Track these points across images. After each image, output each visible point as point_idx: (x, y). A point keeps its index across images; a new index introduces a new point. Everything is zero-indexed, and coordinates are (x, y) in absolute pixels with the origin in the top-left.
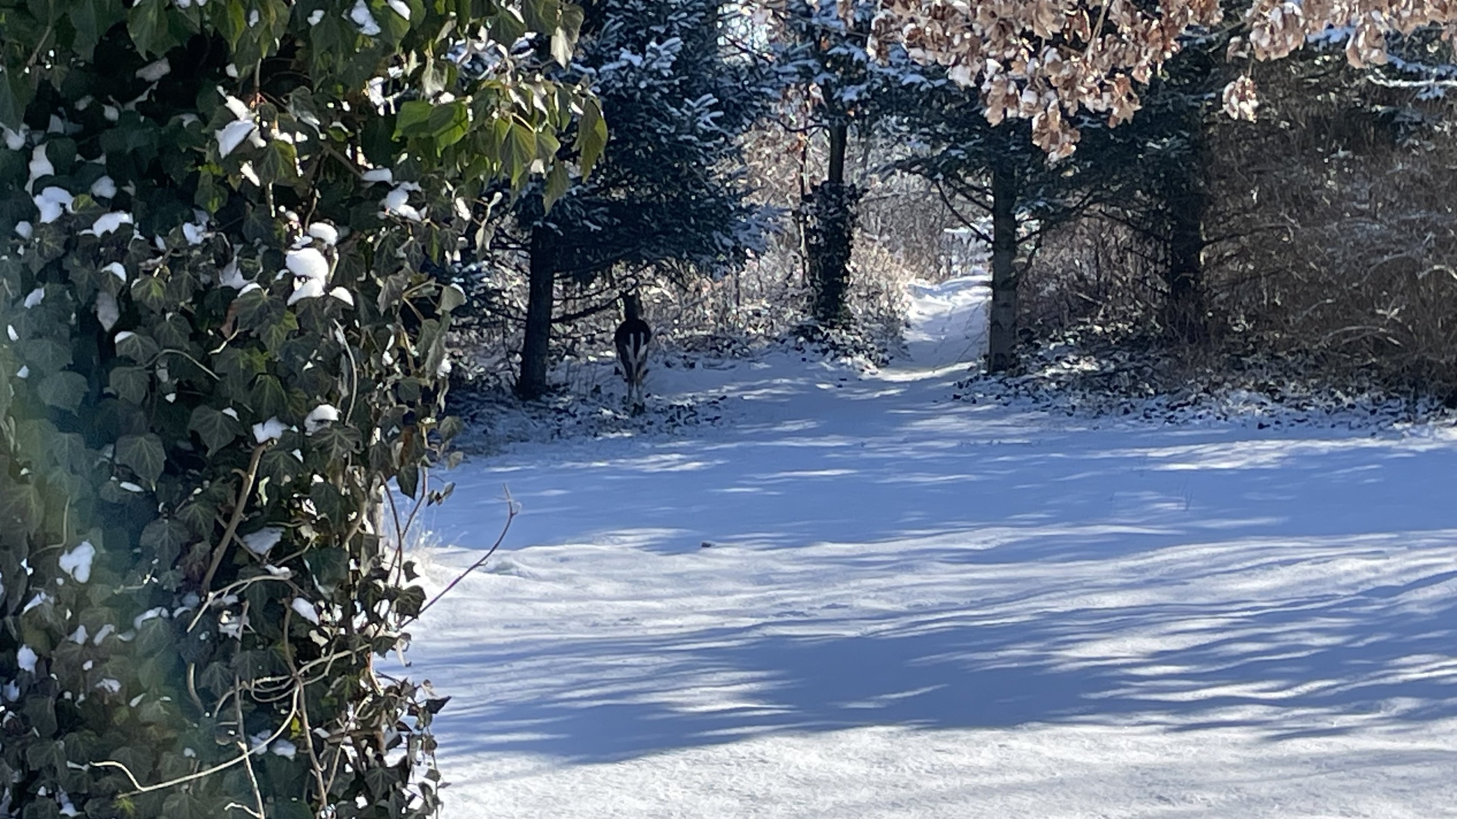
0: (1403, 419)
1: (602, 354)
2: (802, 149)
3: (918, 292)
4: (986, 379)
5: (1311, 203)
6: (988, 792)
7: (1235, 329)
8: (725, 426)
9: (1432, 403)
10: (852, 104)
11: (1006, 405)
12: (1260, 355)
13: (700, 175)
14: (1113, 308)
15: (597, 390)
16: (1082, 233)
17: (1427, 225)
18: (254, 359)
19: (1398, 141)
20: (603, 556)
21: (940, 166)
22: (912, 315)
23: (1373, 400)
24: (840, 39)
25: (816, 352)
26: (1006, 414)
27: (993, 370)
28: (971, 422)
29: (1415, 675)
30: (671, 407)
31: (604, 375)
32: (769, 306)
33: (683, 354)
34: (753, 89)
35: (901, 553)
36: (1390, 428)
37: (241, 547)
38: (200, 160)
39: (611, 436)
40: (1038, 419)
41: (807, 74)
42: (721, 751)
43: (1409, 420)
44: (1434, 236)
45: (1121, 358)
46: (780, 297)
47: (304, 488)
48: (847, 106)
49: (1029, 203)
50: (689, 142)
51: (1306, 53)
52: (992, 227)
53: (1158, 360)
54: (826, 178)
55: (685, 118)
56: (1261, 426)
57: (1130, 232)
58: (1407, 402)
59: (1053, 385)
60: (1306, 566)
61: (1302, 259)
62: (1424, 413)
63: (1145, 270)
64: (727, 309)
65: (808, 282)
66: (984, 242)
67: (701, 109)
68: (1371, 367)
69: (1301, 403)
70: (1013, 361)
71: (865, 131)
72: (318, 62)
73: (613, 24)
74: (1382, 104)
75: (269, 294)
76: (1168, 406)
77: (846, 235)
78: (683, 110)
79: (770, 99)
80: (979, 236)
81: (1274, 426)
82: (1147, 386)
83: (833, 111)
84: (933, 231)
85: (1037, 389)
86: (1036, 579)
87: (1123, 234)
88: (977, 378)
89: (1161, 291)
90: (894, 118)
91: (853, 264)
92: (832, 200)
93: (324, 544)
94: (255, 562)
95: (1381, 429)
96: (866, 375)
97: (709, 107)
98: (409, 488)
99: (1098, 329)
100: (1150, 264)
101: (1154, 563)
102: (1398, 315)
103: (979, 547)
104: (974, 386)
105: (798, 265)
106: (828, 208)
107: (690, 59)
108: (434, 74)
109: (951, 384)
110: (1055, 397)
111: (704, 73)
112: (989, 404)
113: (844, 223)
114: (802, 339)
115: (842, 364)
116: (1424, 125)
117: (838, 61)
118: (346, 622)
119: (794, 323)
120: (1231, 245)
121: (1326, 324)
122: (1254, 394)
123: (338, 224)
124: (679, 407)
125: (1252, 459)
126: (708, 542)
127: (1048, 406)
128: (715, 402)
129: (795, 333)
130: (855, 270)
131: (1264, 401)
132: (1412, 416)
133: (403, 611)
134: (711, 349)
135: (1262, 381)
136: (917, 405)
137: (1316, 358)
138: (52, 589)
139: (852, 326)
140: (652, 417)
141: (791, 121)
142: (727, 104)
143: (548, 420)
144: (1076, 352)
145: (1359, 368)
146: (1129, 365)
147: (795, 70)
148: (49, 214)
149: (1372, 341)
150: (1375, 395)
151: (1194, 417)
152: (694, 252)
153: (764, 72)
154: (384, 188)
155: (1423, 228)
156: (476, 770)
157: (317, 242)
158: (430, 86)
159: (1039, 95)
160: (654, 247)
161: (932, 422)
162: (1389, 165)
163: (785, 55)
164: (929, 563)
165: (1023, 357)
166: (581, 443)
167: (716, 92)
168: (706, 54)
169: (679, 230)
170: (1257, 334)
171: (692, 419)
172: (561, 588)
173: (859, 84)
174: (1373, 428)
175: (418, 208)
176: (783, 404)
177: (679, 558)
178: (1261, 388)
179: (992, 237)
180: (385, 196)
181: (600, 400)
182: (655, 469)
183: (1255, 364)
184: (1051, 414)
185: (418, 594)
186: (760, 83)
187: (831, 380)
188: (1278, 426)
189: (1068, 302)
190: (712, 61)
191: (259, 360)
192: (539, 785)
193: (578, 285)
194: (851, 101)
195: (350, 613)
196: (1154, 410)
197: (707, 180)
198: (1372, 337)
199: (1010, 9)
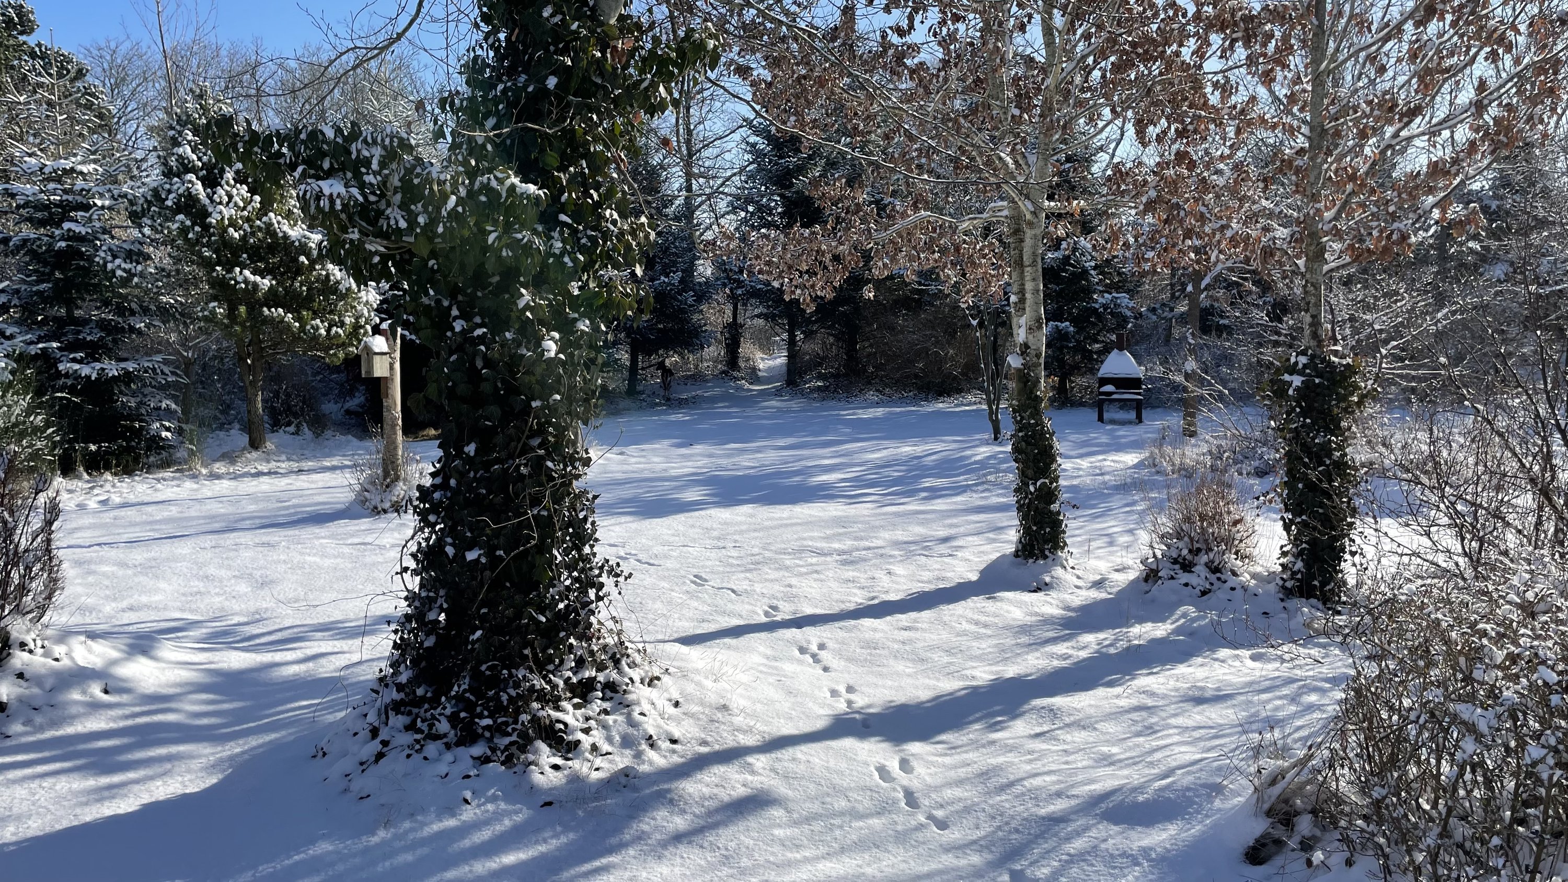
2: (723, 310)
3: (762, 359)
4: (786, 388)
5: (894, 329)
6: (786, 525)
7: (869, 371)
8: (698, 405)
9: (934, 395)
10: (740, 295)
11: (792, 397)
12: (877, 380)
13: (688, 319)
14: (828, 364)
16: (818, 339)
17: (932, 336)
18: (531, 379)
19: (922, 307)
21: (770, 316)
22: (761, 366)
23: (914, 394)
24: (736, 273)
25: (729, 379)
26: (792, 400)
27: (788, 385)
28: (781, 403)
29: (927, 485)
30: (680, 398)
32: (712, 364)
33: (683, 381)
34: (706, 290)
35: (757, 447)
36: (920, 403)
37: (527, 444)
38: (512, 310)
39: (659, 408)
40: (803, 401)
41: (725, 285)
42: (697, 513)
43: (926, 401)
44: (934, 339)
45: (831, 381)
46: (716, 361)
47: (550, 424)
48: (738, 296)
49: (800, 328)
50: (685, 308)
51: (891, 277)
52: (788, 337)
53: (843, 382)
54: (731, 320)
55: (683, 300)
56: (877, 403)
57: (834, 338)
58: (925, 395)
59: (808, 390)
60: (892, 449)
61: (891, 347)
62: (931, 398)
63: (839, 351)
64: (698, 365)
65: (726, 356)
66: (785, 342)
67: (689, 296)
68: (913, 383)
69: (890, 396)
70: (795, 382)
71: (745, 305)
72: (552, 275)
73: (658, 267)
74: (917, 295)
75: (536, 356)
76: (847, 397)
77: (738, 340)
78: (682, 297)
79: (712, 293)
80: (783, 340)
81: (881, 403)
82: (840, 390)
83: (734, 297)
84: (768, 339)
85: (803, 391)
86: (803, 455)
87: (831, 339)
88: (783, 388)
89: (844, 358)
90: (754, 300)
91: (741, 349)
92: (734, 328)
93: (556, 442)
94: (533, 449)
95: (917, 404)
96: (746, 387)
97: (691, 296)
98: (586, 423)
99: (823, 371)
100: (840, 349)
101: (842, 449)
102: (922, 366)
104: (782, 391)
105: (722, 350)
106: (732, 331)
107: (685, 279)
108: (593, 281)
109: (774, 390)
110: (809, 394)
111: (689, 284)
112: (787, 397)
113: (738, 336)
114: (723, 375)
115: (737, 384)
117: (735, 280)
118: (565, 469)
119: (721, 370)
120: (867, 343)
121: (899, 369)
122: (875, 392)
123: (559, 332)
124: (682, 398)
125: (874, 414)
126: (692, 444)
127: (807, 397)
128: (694, 397)
129: (721, 373)
130: (741, 351)
131: (878, 395)
132: (927, 399)
133: (584, 465)
134: (693, 378)
135: (878, 388)
136: (763, 397)
137: (895, 381)
138: (462, 459)
139: (740, 371)
141: (719, 301)
142: (698, 295)
143: (638, 403)
144: (816, 379)
145: (909, 384)
146: (833, 383)
147: (721, 283)
148: (458, 328)
149: (914, 375)
150: (915, 392)
151: (855, 401)
152: (687, 346)
153: (710, 284)
154: (575, 320)
155: (930, 337)
156: (613, 521)
157: (552, 339)
158: (592, 285)
160: (673, 344)
161: (768, 403)
162: (919, 315)
163: (717, 278)
164: (767, 450)
165: (798, 381)
166: (648, 411)
167: (694, 291)
168: (690, 278)
169: (682, 338)
170: (876, 372)
171: (687, 402)
172: (642, 460)
173: (742, 288)
174: (915, 404)
175: (587, 327)
176: (717, 397)
177: (682, 449)
178: (877, 391)
179: (788, 340)
180: (576, 323)
181: (655, 396)
182: (674, 419)
183: (875, 383)
184: (808, 400)
185: (589, 459)
186: (709, 288)
187: (734, 389)
188: (883, 403)
189: (813, 362)
190: (692, 280)
191: (533, 379)
192: (634, 526)
193: (647, 357)
195: (565, 466)
196: (842, 398)
197: (691, 321)
198: (914, 373)
199: (792, 261)
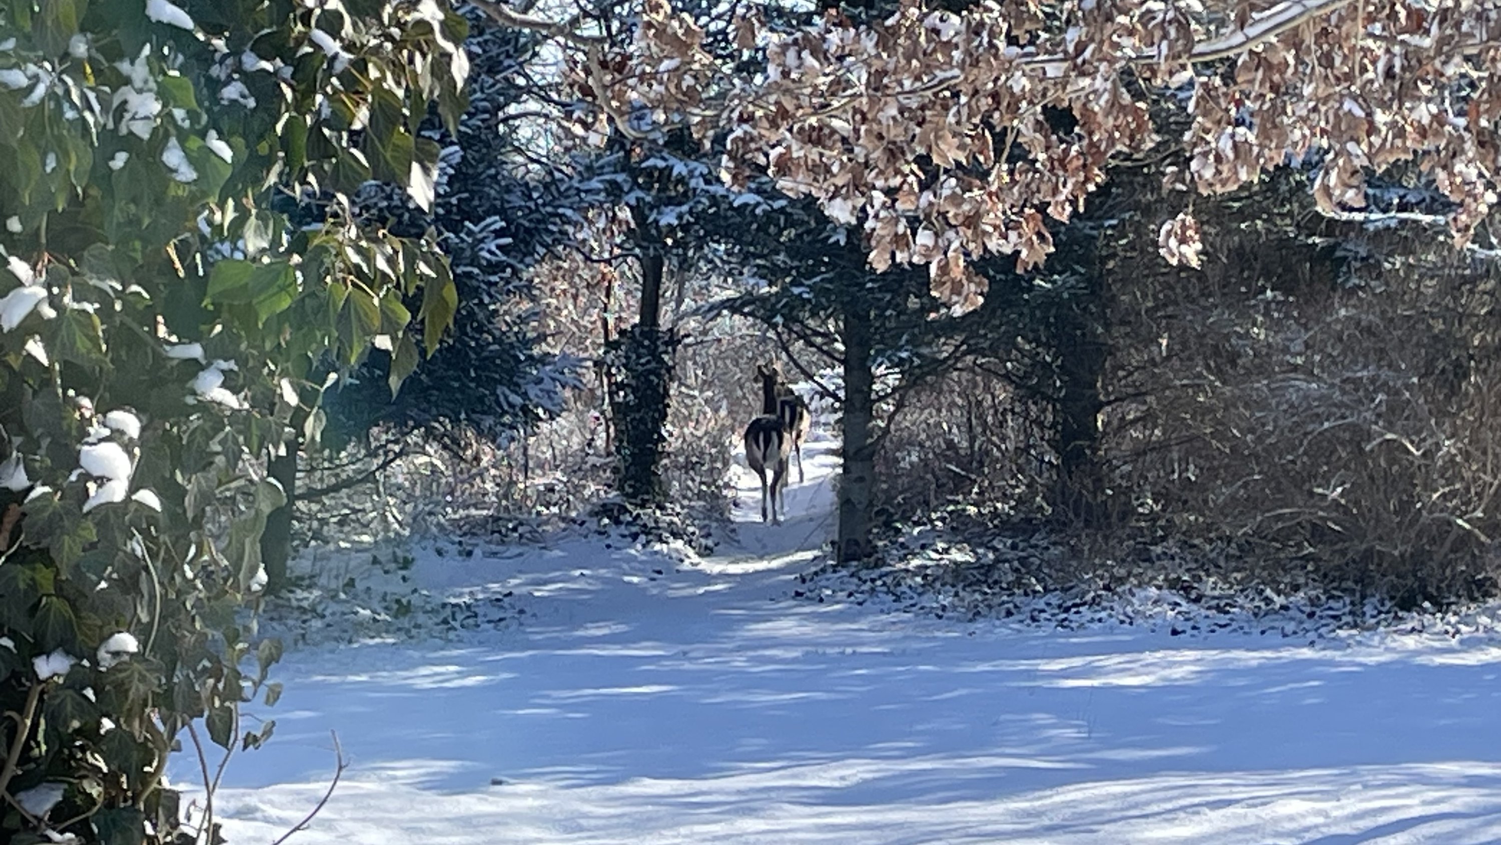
0: (1347, 624)
1: (356, 538)
2: (606, 284)
4: (835, 572)
5: (1233, 356)
7: (1140, 510)
8: (512, 629)
9: (1383, 605)
10: (671, 230)
11: (860, 604)
12: (1171, 542)
13: (481, 316)
14: (990, 483)
15: (351, 583)
16: (952, 391)
17: (1377, 384)
18: (38, 577)
19: (1340, 281)
20: (368, 795)
21: (779, 306)
23: (1310, 599)
24: (653, 150)
25: (624, 536)
26: (860, 614)
27: (844, 560)
28: (816, 626)
30: (444, 605)
31: (361, 565)
32: (565, 479)
33: (457, 539)
34: (549, 209)
35: (739, 792)
36: (1333, 635)
37: (14, 808)
39: (371, 642)
40: (902, 622)
41: (615, 192)
43: (1355, 626)
44: (1385, 397)
45: (1000, 546)
46: (577, 469)
47: (91, 734)
48: (664, 230)
49: (889, 352)
50: (469, 275)
52: (840, 381)
53: (1047, 548)
54: (637, 319)
55: (464, 245)
56: (1175, 632)
57: (1010, 388)
58: (1352, 603)
59: (919, 579)
60: (1237, 810)
61: (1222, 424)
62: (1373, 617)
63: (1028, 436)
64: (512, 483)
65: (613, 449)
66: (831, 400)
67: (484, 234)
68: (1307, 558)
69: (1222, 604)
70: (869, 550)
71: (685, 265)
72: (120, 213)
74: (1320, 236)
75: (61, 499)
76: (1060, 606)
77: (661, 390)
78: (462, 235)
79: (569, 222)
80: (824, 393)
81: (1190, 632)
82: (1033, 580)
83: (647, 237)
85: (899, 584)
86: (911, 825)
87: (1002, 392)
88: (823, 570)
89: (1050, 462)
90: (722, 247)
91: (669, 427)
92: (644, 347)
94: (31, 827)
95: (1320, 636)
96: (686, 566)
97: (495, 231)
98: (221, 734)
99: (972, 510)
100: (1036, 430)
101: (1053, 804)
102: (1342, 495)
103: (837, 784)
104: (822, 580)
105: (600, 428)
106: (639, 357)
107: (471, 171)
108: (257, 227)
109: (792, 577)
110: (920, 594)
111: (487, 189)
112: (838, 603)
113: (659, 376)
114: (606, 521)
115: (656, 553)
116: (1372, 261)
117: (653, 176)
119: (594, 500)
120: (1134, 406)
121: (1253, 504)
122: (1165, 592)
123: (140, 410)
124: (454, 606)
125: (1167, 672)
126: (500, 778)
127: (913, 605)
128: (498, 600)
129: (597, 514)
130: (671, 435)
131: (1178, 600)
132: (1359, 621)
134: (493, 532)
135: (1173, 576)
136: (751, 604)
137: (1240, 547)
139: (668, 505)
140: (421, 618)
141: (592, 249)
142: (517, 228)
143: (290, 622)
144: (946, 537)
145: (1292, 559)
146: (1011, 555)
147: (601, 186)
149: (1308, 526)
150: (1313, 593)
151: (1092, 620)
152: (474, 412)
153: (562, 189)
154: (194, 367)
155: (1371, 388)
157: (116, 435)
158: (252, 242)
159: (936, 235)
160: (424, 405)
161: (769, 625)
162: (1328, 309)
163: (589, 168)
164: (776, 805)
165: (881, 544)
166: (332, 652)
167: (502, 213)
168: (490, 166)
169: (456, 385)
170: (1168, 516)
171: (471, 621)
173: (680, 204)
174: (1312, 636)
175: (235, 391)
176: (582, 603)
177: (462, 798)
178: (1174, 584)
179: (842, 394)
180: (194, 375)
181: (355, 597)
182: (426, 684)
183: (1165, 553)
184: (917, 615)
186: (557, 203)
187: (643, 571)
188: (1195, 632)
189: (934, 475)
190: (498, 173)
191: (44, 576)
193: (327, 453)
194: (669, 225)
196: (1043, 611)
197: (490, 323)
198: (1310, 521)
199: (901, 130)
